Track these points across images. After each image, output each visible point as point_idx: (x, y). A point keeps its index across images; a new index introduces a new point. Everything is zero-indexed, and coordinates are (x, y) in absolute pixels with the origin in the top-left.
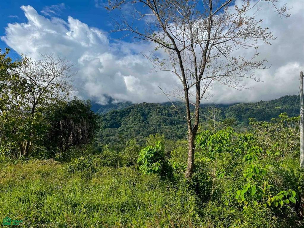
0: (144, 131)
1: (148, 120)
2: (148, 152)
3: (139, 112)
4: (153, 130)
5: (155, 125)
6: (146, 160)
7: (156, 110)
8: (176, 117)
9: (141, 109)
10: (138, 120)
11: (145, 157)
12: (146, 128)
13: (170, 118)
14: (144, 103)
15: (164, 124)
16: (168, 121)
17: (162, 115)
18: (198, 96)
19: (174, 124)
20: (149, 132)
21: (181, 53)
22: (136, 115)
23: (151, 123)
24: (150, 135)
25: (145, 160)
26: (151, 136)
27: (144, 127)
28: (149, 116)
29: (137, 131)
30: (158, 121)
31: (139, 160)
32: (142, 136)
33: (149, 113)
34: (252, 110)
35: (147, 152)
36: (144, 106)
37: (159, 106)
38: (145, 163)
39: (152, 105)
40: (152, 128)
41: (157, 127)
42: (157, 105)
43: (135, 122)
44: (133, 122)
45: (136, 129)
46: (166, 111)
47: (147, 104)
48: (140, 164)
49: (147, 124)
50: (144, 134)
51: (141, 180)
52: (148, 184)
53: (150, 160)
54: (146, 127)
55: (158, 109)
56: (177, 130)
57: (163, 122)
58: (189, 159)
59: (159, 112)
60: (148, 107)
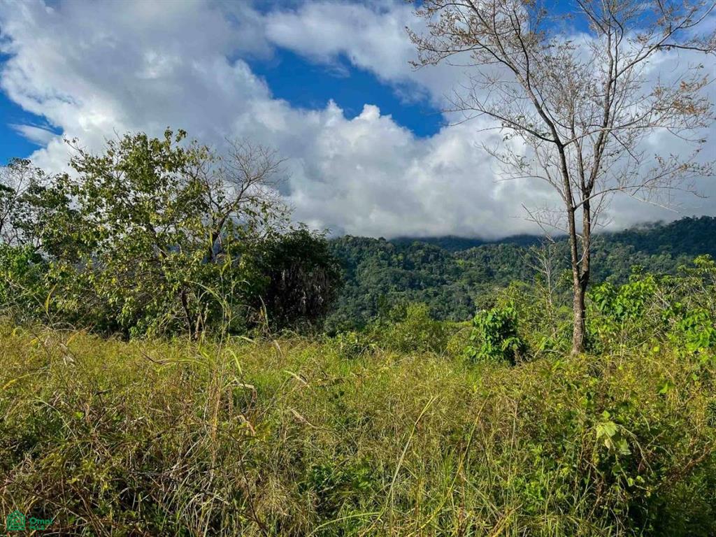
0: (347, 303)
1: (357, 278)
4: (370, 300)
5: (373, 288)
7: (375, 253)
8: (422, 271)
9: (341, 252)
12: (354, 295)
13: (410, 271)
14: (348, 237)
15: (395, 286)
16: (404, 281)
17: (390, 265)
19: (420, 288)
20: (360, 305)
23: (364, 284)
27: (349, 293)
28: (359, 267)
30: (382, 279)
32: (344, 316)
33: (359, 259)
36: (347, 245)
37: (382, 245)
39: (367, 242)
40: (367, 296)
41: (380, 295)
42: (378, 242)
46: (400, 257)
47: (355, 239)
49: (355, 288)
50: (348, 310)
54: (352, 293)
55: (380, 250)
56: (427, 300)
57: (393, 283)
59: (383, 258)
60: (357, 247)
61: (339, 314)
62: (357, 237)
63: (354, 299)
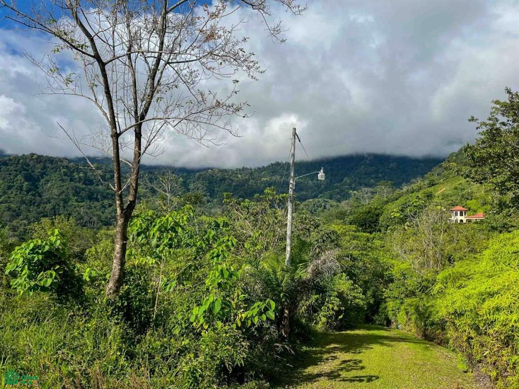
0: (29, 211)
1: (40, 190)
2: (31, 250)
3: (20, 172)
4: (52, 209)
5: (55, 199)
6: (26, 267)
7: (58, 170)
8: (100, 187)
9: (25, 167)
10: (17, 189)
11: (24, 262)
12: (36, 204)
13: (89, 186)
14: (32, 155)
15: (76, 198)
16: (83, 194)
17: (71, 180)
18: (137, 149)
19: (97, 200)
20: (42, 213)
21: (107, 67)
22: (12, 177)
23: (46, 196)
24: (43, 220)
25: (24, 267)
26: (46, 221)
27: (31, 203)
28: (42, 181)
29: (15, 211)
30: (64, 192)
31: (10, 268)
32: (25, 222)
33: (42, 175)
34: (230, 181)
35: (27, 251)
36: (32, 161)
37: (65, 163)
38: (23, 273)
39: (51, 160)
40: (49, 206)
41: (61, 204)
42: (62, 161)
43: (10, 192)
44: (5, 193)
45: (13, 206)
46: (81, 175)
47: (39, 157)
48: (14, 275)
49: (38, 198)
50: (30, 217)
51: (14, 307)
52: (29, 313)
53: (35, 266)
54: (34, 203)
55: (63, 168)
56: (103, 209)
57: (74, 195)
58: (115, 261)
59: (65, 174)
60: (41, 164)
61: (21, 220)
62: (42, 156)
63: (36, 208)
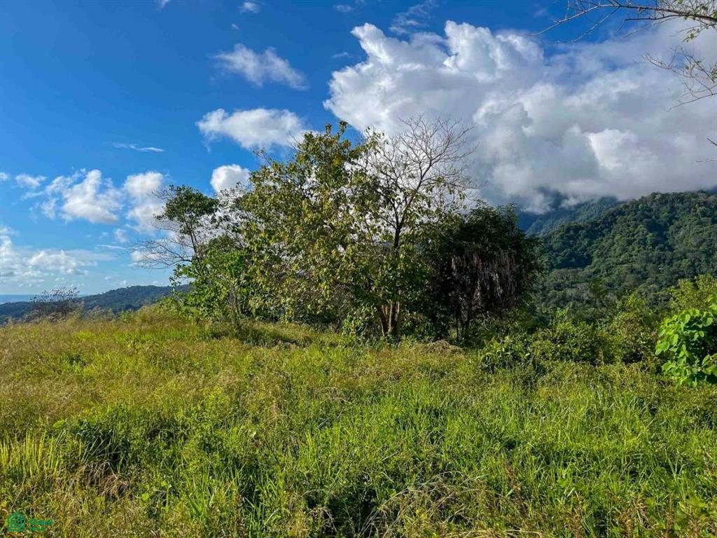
0: (659, 272)
1: (670, 242)
2: (687, 324)
3: (641, 221)
4: (689, 266)
5: (693, 251)
6: (684, 347)
7: (692, 210)
9: (646, 212)
10: (639, 243)
11: (679, 340)
12: (666, 261)
14: (654, 195)
17: (714, 222)
20: (676, 273)
22: (631, 229)
23: (679, 248)
24: (681, 282)
25: (680, 346)
26: (685, 284)
27: (660, 260)
28: (672, 228)
29: (639, 273)
30: (704, 240)
31: (660, 348)
32: (655, 286)
33: (671, 220)
35: (682, 325)
36: (654, 204)
37: (702, 198)
38: (681, 354)
39: (680, 198)
40: (685, 263)
41: (703, 259)
42: (696, 197)
43: (630, 248)
44: (624, 250)
45: (636, 266)
47: (664, 196)
48: (665, 357)
49: (669, 254)
50: (660, 279)
51: (671, 400)
52: (695, 411)
53: (695, 346)
54: (664, 260)
55: (700, 206)
60: (668, 205)
61: (650, 284)
62: (667, 194)
63: (667, 267)
